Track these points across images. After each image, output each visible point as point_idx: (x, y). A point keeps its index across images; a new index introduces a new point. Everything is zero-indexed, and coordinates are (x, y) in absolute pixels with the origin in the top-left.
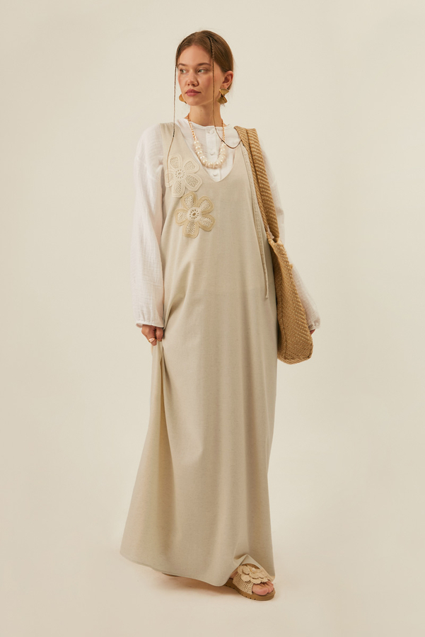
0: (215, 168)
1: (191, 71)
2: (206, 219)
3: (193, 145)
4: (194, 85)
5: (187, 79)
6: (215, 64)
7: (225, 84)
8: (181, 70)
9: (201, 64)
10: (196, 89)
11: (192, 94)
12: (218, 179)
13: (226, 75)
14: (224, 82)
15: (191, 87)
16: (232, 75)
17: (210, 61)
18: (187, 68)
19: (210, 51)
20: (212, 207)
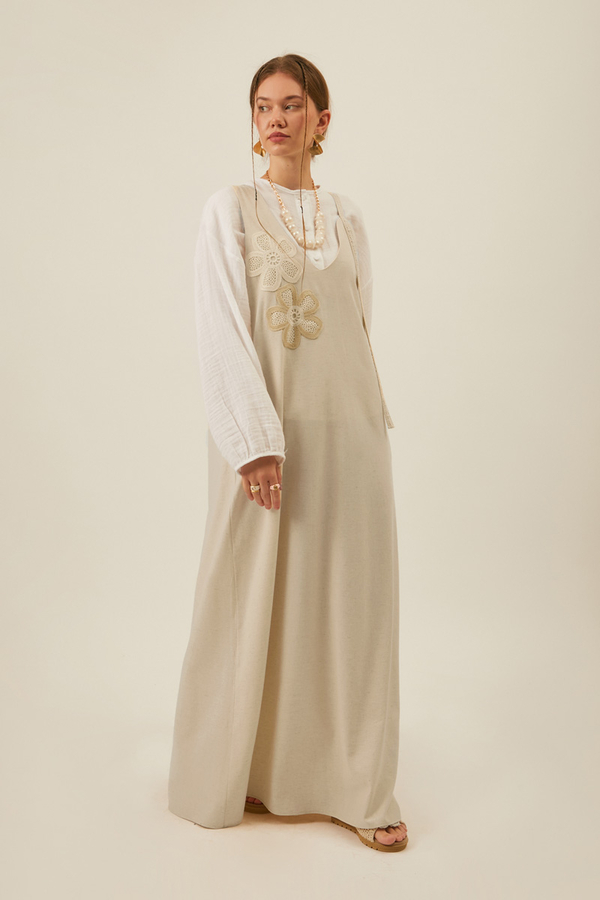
0: (315, 249)
1: (276, 108)
2: (310, 323)
3: (282, 216)
4: (280, 126)
5: (270, 119)
6: (309, 98)
7: (320, 128)
8: (261, 108)
9: (290, 98)
10: (283, 131)
11: (278, 138)
12: (321, 266)
13: (321, 115)
14: (318, 125)
15: (276, 129)
16: (329, 116)
17: (303, 93)
18: (269, 103)
19: (301, 81)
20: (317, 305)
